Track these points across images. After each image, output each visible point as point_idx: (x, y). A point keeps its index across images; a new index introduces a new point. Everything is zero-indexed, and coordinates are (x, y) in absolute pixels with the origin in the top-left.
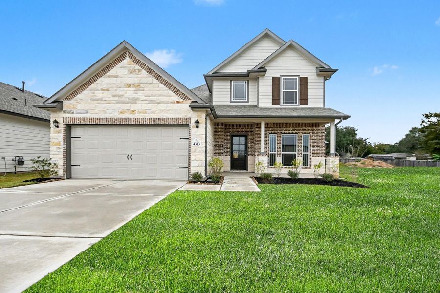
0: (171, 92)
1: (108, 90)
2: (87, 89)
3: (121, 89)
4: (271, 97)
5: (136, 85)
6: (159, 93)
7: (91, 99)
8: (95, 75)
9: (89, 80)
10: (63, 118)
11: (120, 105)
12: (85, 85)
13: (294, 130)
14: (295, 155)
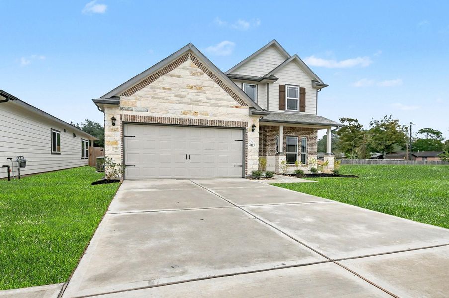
0: (230, 97)
1: (170, 89)
2: (148, 86)
3: (184, 90)
4: (278, 103)
5: (198, 87)
6: (220, 97)
7: (152, 97)
8: (157, 73)
9: (150, 77)
10: (121, 115)
11: (183, 105)
12: (145, 81)
13: (296, 133)
14: (296, 154)
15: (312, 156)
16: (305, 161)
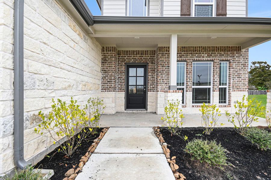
13: (209, 56)
14: (209, 89)
15: (239, 89)
16: (225, 99)
